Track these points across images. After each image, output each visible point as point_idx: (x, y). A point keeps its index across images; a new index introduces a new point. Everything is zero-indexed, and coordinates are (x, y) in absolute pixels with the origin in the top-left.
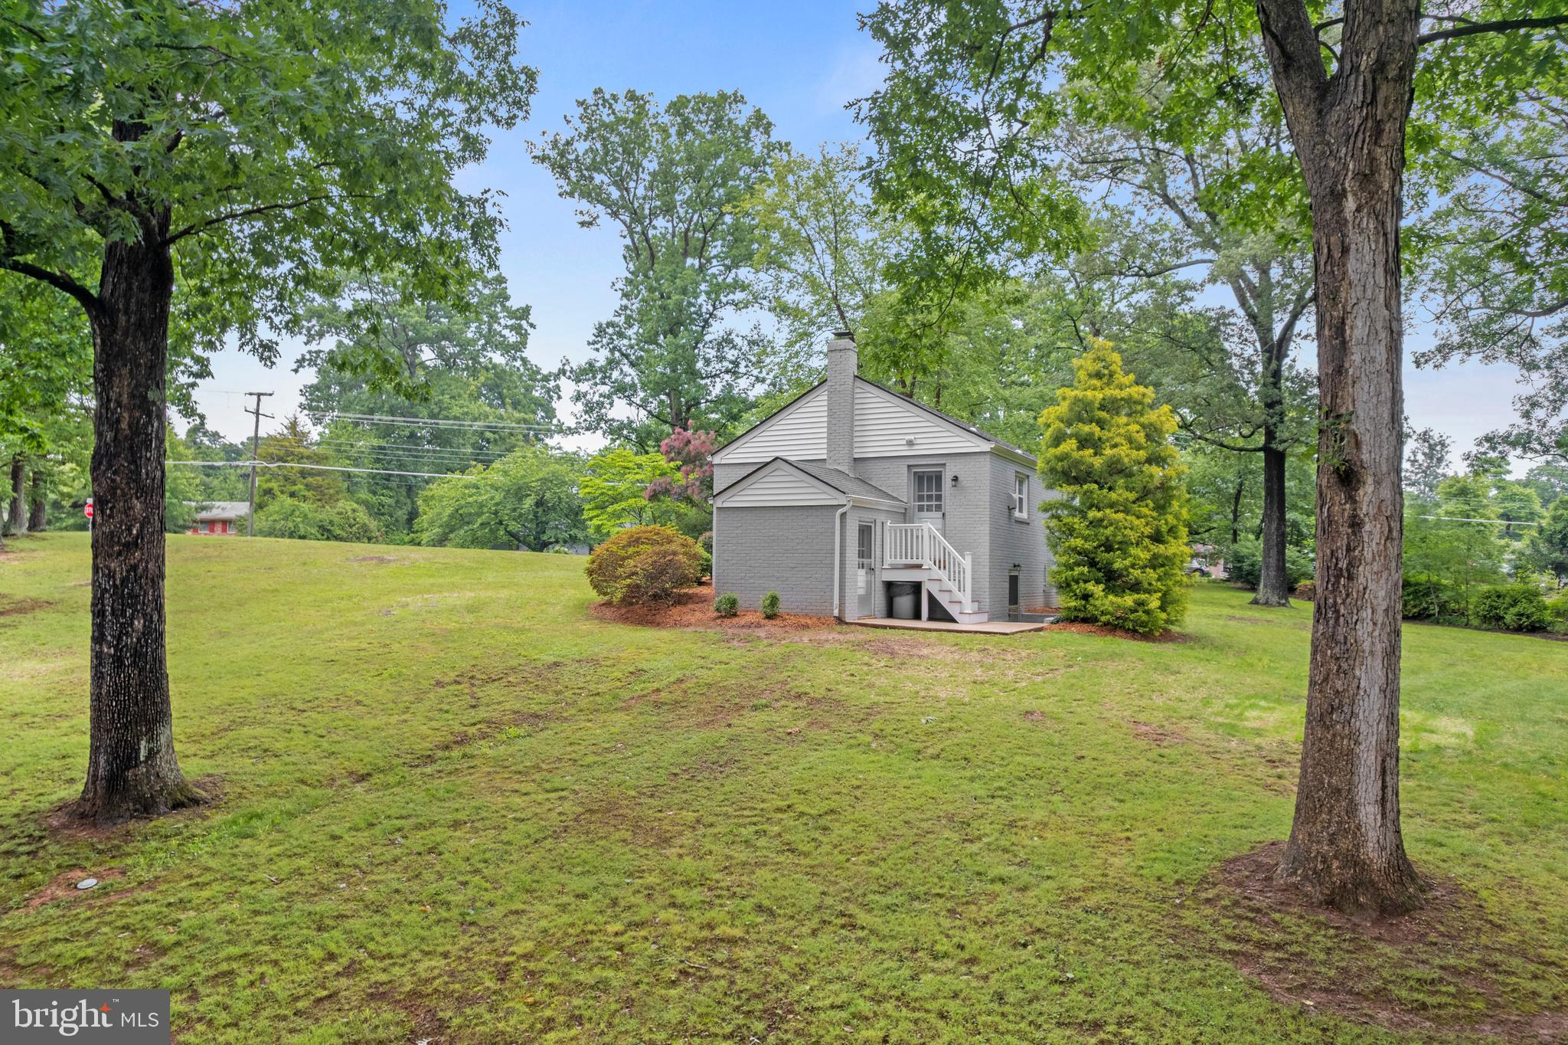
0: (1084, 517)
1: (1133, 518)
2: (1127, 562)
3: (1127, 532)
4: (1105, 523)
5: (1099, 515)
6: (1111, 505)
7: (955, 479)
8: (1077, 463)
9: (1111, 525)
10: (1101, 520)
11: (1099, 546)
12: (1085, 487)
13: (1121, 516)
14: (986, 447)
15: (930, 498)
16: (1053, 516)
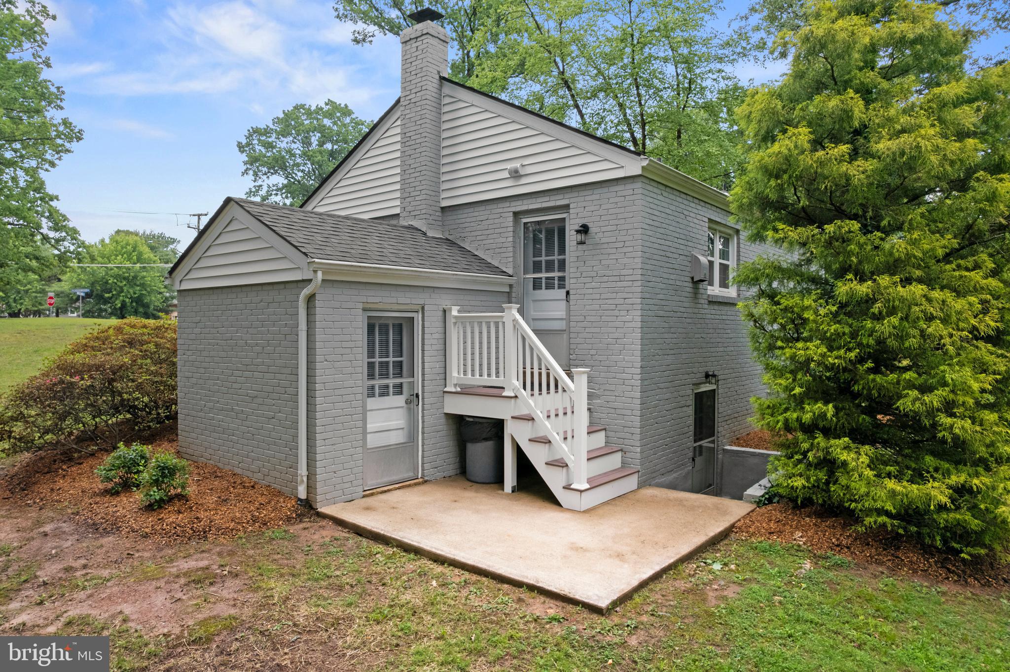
0: (828, 295)
1: (948, 295)
2: (934, 399)
3: (935, 328)
4: (876, 308)
5: (864, 289)
6: (893, 267)
7: (584, 230)
8: (810, 180)
9: (892, 311)
10: (869, 301)
11: (861, 360)
12: (830, 228)
13: (918, 290)
14: (634, 166)
15: (550, 267)
16: (762, 294)
